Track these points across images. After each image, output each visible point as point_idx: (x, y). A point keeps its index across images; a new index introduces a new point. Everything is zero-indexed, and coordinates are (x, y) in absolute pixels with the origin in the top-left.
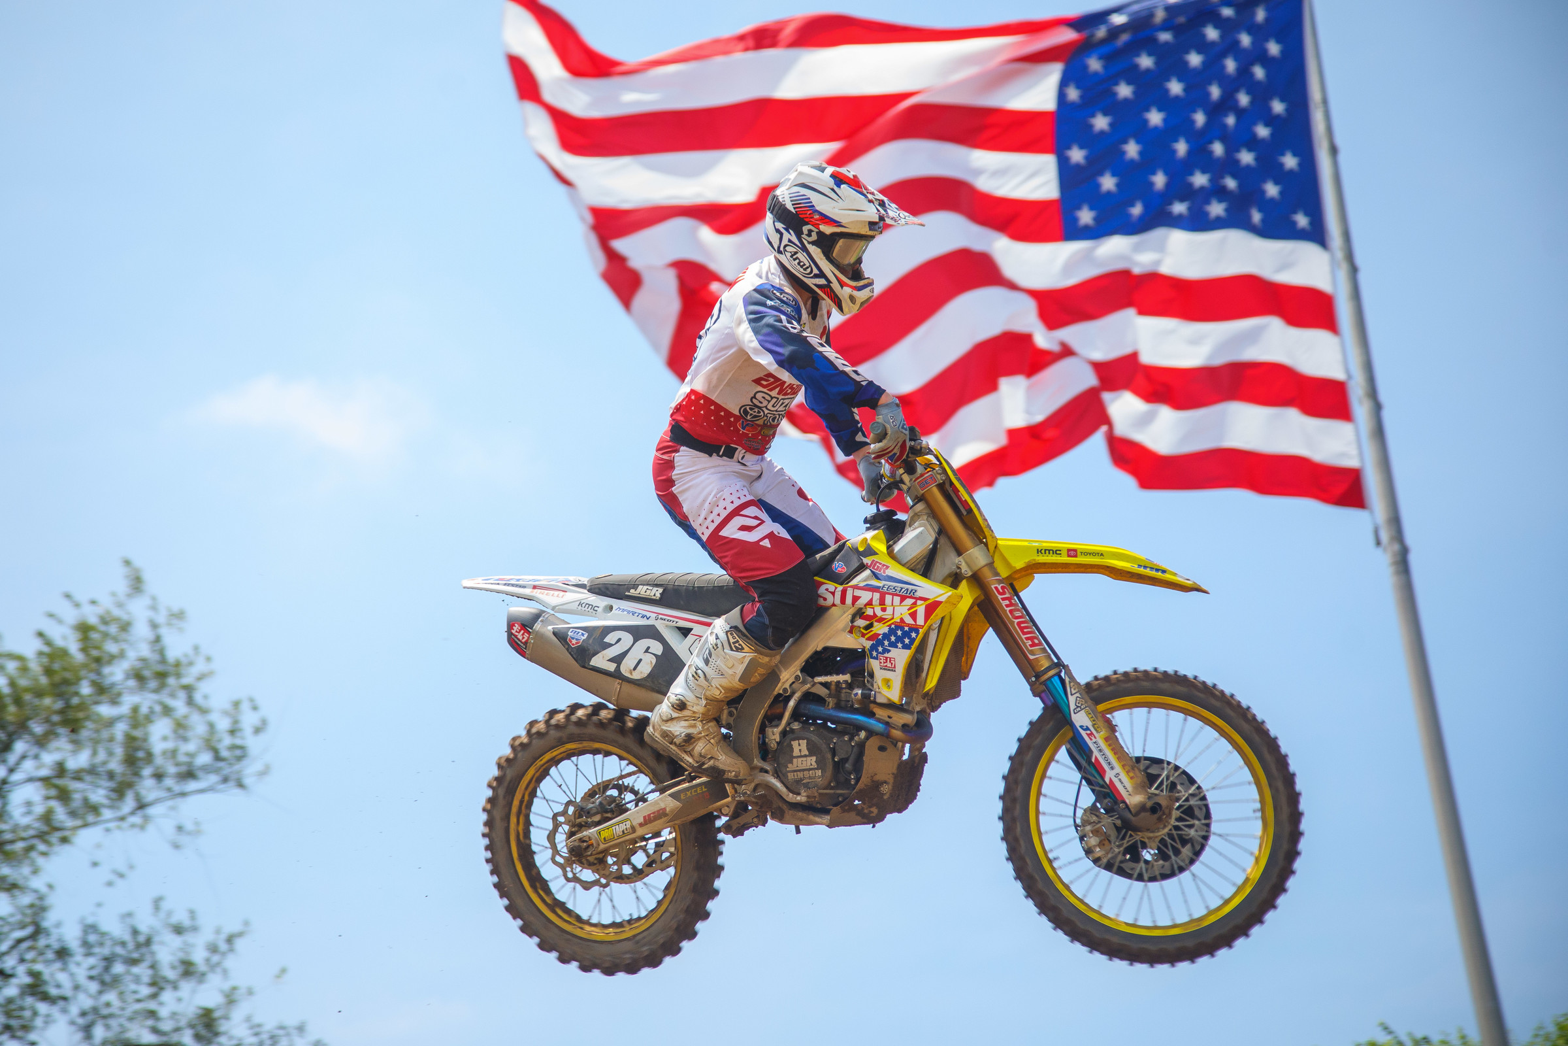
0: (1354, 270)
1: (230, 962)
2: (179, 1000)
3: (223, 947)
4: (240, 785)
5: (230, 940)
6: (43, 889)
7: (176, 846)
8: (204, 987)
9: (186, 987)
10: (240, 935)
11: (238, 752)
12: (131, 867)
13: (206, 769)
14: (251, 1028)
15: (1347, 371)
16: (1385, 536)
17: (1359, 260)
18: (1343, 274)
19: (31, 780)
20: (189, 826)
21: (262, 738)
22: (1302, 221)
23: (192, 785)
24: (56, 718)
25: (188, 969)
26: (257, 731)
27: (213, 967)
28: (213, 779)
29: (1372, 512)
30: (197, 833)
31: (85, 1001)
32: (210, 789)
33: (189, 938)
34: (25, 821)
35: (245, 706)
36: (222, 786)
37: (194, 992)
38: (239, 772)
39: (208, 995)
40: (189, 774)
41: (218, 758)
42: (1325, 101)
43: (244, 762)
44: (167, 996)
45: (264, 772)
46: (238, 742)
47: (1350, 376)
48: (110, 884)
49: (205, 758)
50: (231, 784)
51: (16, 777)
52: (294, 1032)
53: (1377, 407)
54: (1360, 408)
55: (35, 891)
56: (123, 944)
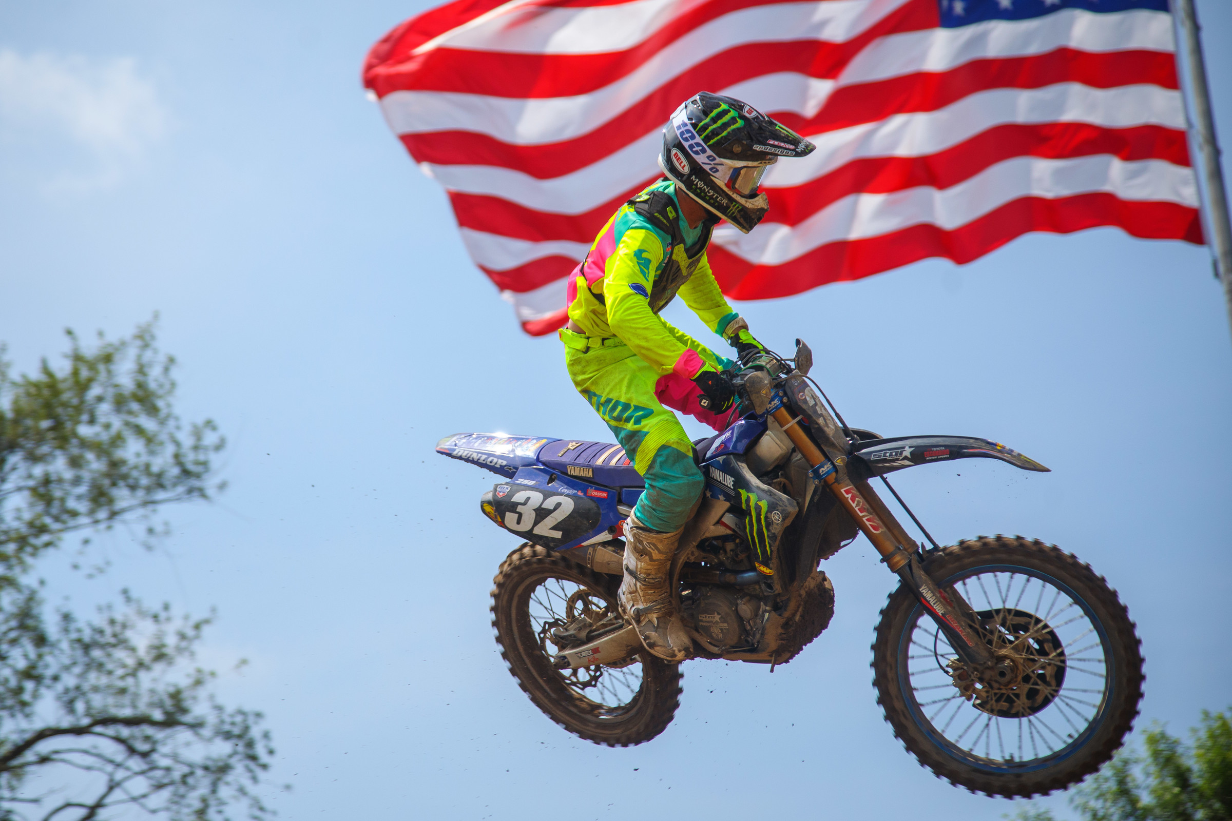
1: (196, 646)
2: (153, 679)
3: (190, 633)
4: (203, 495)
5: (197, 627)
6: (34, 585)
7: (149, 548)
9: (158, 667)
10: (207, 621)
11: (202, 467)
12: (108, 563)
13: (174, 481)
14: (214, 708)
19: (19, 489)
20: (159, 528)
23: (160, 495)
25: (160, 655)
26: (217, 448)
27: (179, 650)
28: (180, 489)
30: (167, 533)
31: (69, 680)
32: (178, 499)
33: (164, 625)
34: (15, 524)
36: (187, 497)
37: (164, 672)
38: (202, 484)
40: (159, 482)
41: (182, 470)
43: (206, 476)
44: (144, 676)
45: (222, 486)
46: (201, 457)
47: (1190, 126)
48: (90, 577)
49: (173, 472)
50: (195, 494)
51: (6, 487)
53: (1216, 153)
55: (28, 587)
56: (101, 632)
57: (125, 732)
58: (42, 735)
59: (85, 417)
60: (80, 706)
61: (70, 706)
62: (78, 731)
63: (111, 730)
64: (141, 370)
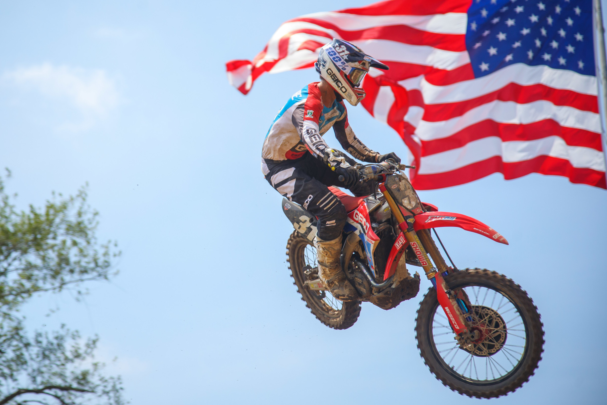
1: (95, 352)
3: (92, 345)
4: (106, 278)
5: (95, 342)
6: (21, 318)
7: (78, 300)
11: (106, 264)
12: (58, 309)
13: (93, 269)
19: (17, 269)
20: (83, 291)
21: (117, 258)
23: (86, 276)
24: (30, 243)
26: (116, 256)
27: (87, 353)
28: (95, 274)
30: (87, 294)
31: (35, 366)
32: (93, 279)
33: (78, 341)
34: (14, 286)
35: (112, 244)
36: (98, 278)
38: (106, 272)
40: (84, 271)
41: (97, 265)
43: (109, 269)
45: (117, 273)
46: (107, 259)
48: (48, 316)
49: (92, 265)
50: (102, 277)
51: (11, 268)
55: (17, 319)
56: (52, 344)
57: (60, 393)
58: (20, 392)
59: (51, 236)
60: (39, 379)
61: (34, 380)
62: (38, 391)
63: (52, 392)
64: (80, 214)
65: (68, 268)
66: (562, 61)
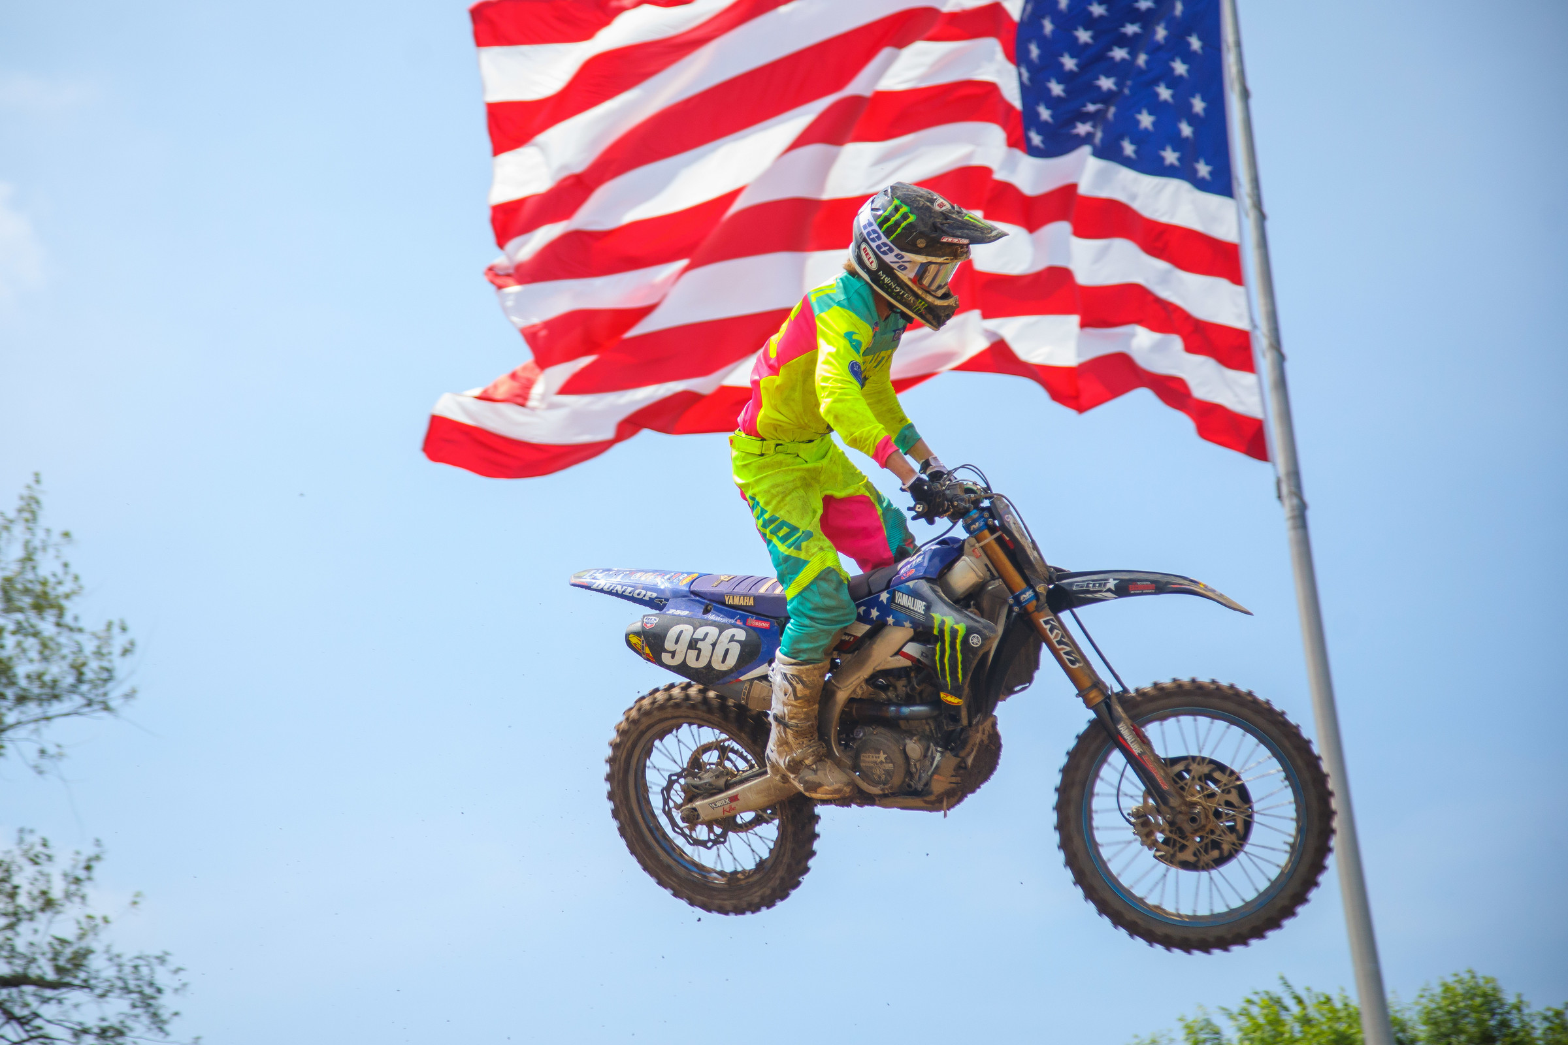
0: (1262, 217)
1: (87, 888)
2: (36, 931)
3: (82, 874)
4: (107, 708)
5: (88, 866)
7: (39, 771)
8: (59, 917)
9: (42, 918)
10: (97, 858)
11: (105, 675)
13: (73, 689)
14: (110, 960)
15: (1252, 320)
16: (1285, 490)
17: (1267, 208)
18: (1250, 224)
20: (52, 750)
21: (129, 658)
22: (1203, 170)
23: (56, 708)
25: (48, 904)
26: (125, 652)
27: (68, 896)
28: (78, 700)
29: (1274, 465)
30: (60, 756)
32: (74, 713)
33: (46, 867)
35: (116, 630)
36: (86, 710)
37: (50, 922)
38: (105, 695)
39: (64, 925)
40: (54, 696)
41: (80, 679)
42: (1238, 44)
43: (110, 685)
44: (24, 928)
45: (130, 696)
46: (105, 664)
47: (1255, 326)
49: (70, 680)
50: (97, 707)
52: (154, 961)
53: (1281, 358)
54: (1264, 360)
65: (10, 693)
66: (1170, 157)
